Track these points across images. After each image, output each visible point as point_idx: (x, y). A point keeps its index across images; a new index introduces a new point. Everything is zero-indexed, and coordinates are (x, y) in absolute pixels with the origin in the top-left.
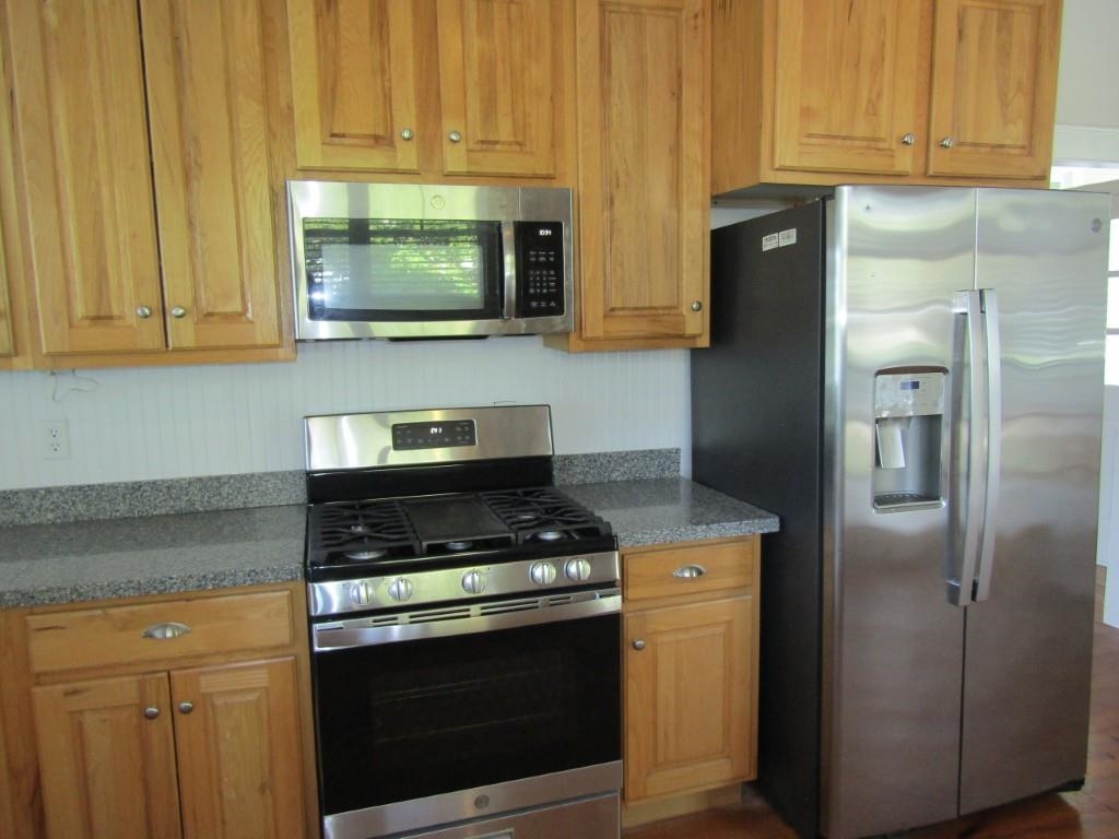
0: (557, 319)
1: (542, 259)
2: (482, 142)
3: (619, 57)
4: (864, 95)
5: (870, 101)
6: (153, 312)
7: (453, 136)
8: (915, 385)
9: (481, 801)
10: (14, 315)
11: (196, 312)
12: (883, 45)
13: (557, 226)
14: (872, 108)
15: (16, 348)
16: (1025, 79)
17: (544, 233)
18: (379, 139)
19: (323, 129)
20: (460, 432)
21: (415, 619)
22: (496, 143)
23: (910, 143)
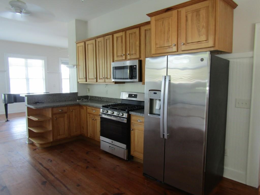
0: (136, 79)
1: (134, 71)
2: (131, 54)
4: (166, 38)
5: (167, 39)
6: (104, 78)
7: (127, 54)
8: (156, 93)
9: (112, 142)
10: (97, 78)
11: (107, 78)
12: (169, 28)
13: (136, 66)
14: (168, 40)
15: (97, 82)
16: (205, 25)
17: (135, 67)
18: (122, 56)
19: (117, 55)
20: (135, 96)
21: (107, 116)
22: (133, 54)
23: (174, 46)
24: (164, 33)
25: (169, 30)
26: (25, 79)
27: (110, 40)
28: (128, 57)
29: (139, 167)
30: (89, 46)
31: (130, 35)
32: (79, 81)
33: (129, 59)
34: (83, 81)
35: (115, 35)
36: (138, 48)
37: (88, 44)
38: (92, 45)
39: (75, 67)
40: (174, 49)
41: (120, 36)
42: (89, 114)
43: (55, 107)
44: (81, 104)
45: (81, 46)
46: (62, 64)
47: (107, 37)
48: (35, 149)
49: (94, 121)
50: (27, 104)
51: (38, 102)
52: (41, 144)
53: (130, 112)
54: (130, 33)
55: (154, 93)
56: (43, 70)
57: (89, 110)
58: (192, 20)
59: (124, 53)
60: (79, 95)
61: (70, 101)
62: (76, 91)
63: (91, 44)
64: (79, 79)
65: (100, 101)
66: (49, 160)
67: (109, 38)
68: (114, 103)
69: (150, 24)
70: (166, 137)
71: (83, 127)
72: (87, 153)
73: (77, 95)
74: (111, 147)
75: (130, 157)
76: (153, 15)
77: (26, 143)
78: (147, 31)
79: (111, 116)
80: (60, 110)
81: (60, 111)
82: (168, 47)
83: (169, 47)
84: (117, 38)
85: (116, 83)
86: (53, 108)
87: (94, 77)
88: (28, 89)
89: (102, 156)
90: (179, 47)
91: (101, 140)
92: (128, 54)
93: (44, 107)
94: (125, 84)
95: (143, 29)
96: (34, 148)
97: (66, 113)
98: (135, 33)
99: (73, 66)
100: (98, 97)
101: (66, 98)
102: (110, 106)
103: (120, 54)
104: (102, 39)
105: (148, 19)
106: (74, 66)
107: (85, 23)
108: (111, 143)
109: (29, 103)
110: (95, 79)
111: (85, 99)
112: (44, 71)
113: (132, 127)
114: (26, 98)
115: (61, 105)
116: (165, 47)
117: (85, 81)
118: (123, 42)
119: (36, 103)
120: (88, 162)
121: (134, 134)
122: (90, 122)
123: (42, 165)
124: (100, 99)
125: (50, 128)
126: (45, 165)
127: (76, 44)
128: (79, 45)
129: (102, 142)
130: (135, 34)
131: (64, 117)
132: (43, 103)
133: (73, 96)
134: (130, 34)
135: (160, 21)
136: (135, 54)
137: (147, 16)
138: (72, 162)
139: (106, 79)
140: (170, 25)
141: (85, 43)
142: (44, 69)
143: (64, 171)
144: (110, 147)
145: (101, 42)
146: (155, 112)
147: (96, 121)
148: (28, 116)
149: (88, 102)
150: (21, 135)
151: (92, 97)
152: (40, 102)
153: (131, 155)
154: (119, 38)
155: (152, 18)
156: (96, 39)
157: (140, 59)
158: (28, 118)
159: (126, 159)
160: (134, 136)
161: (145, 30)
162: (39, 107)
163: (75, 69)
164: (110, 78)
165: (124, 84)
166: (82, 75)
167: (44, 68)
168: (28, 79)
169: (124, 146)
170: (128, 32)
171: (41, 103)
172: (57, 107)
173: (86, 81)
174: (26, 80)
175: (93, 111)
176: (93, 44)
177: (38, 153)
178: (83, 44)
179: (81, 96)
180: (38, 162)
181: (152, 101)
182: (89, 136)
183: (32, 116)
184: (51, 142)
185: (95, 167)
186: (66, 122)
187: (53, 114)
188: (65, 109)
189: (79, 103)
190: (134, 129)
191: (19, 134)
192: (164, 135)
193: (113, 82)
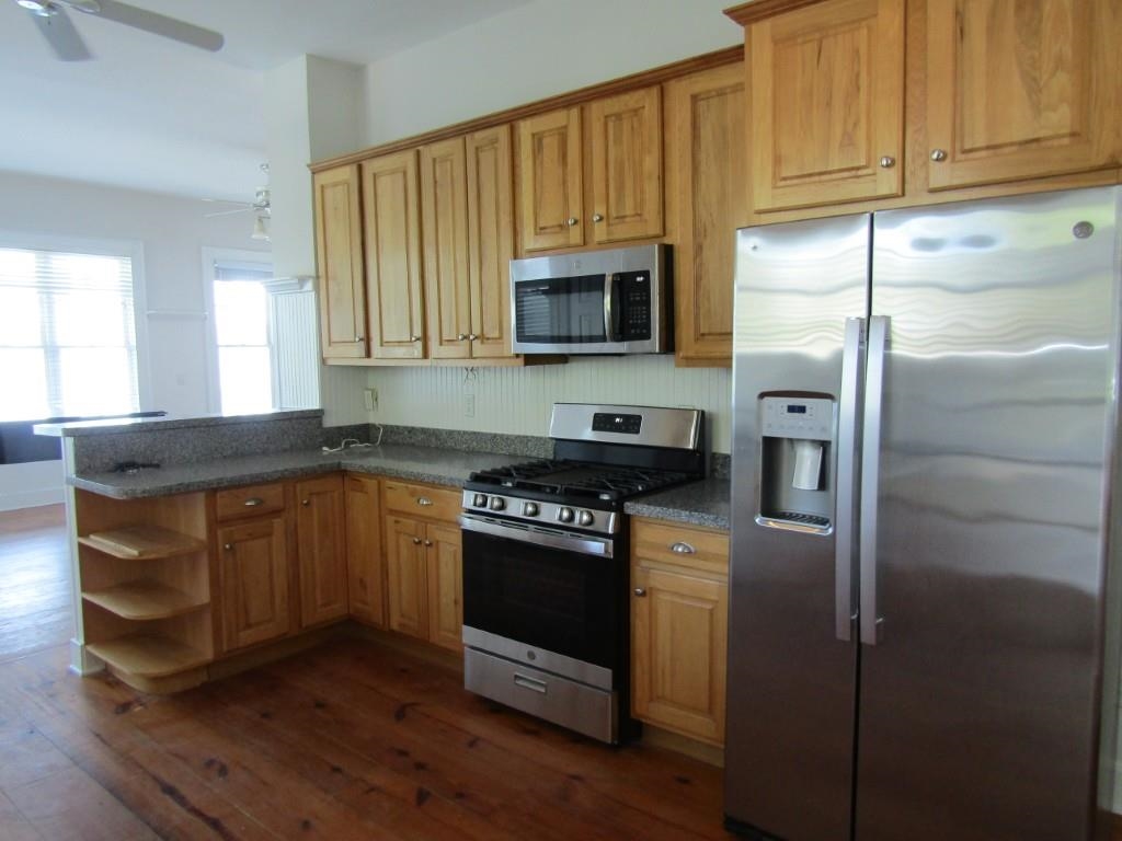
0: (647, 342)
1: (638, 298)
2: (617, 218)
3: (706, 133)
4: (838, 130)
5: (845, 133)
6: (465, 338)
7: (596, 218)
8: (802, 409)
9: (531, 655)
10: (425, 338)
11: (482, 338)
12: (858, 75)
13: (646, 274)
14: (848, 140)
15: (426, 355)
16: (1068, 51)
17: (640, 279)
18: (563, 227)
19: (536, 226)
20: (631, 423)
21: (503, 524)
22: (624, 217)
23: (888, 166)
24: (829, 104)
25: (858, 89)
26: (42, 351)
27: (496, 155)
28: (600, 232)
29: (686, 781)
30: (384, 182)
31: (611, 125)
32: (328, 352)
33: (600, 243)
34: (353, 355)
35: (526, 128)
36: (651, 190)
37: (375, 176)
38: (400, 175)
39: (309, 286)
40: (888, 182)
41: (550, 130)
42: (393, 518)
43: (226, 488)
44: (349, 469)
45: (335, 185)
46: (217, 277)
47: (479, 135)
48: (124, 707)
49: (421, 549)
50: (74, 476)
51: (133, 465)
52: (155, 680)
53: (627, 504)
54: (608, 111)
55: (792, 409)
56: (124, 304)
57: (397, 496)
58: (992, 30)
59: (576, 212)
60: (330, 422)
61: (285, 450)
62: (313, 403)
63: (393, 172)
64: (330, 343)
65: (437, 448)
66: (210, 763)
67: (495, 141)
68: (525, 462)
69: (743, 59)
70: (868, 635)
71: (361, 581)
72: (400, 714)
73: (320, 424)
74: (521, 678)
75: (630, 732)
76: (759, 12)
77: (71, 673)
78: (702, 105)
79: (526, 528)
80: (249, 501)
81: (248, 504)
82: (846, 174)
83: (853, 173)
84: (538, 139)
85: (531, 360)
86: (212, 491)
87: (411, 335)
88: (55, 394)
89: (476, 726)
90: (912, 173)
91: (464, 645)
92: (601, 219)
93: (170, 488)
94: (567, 365)
95: (680, 91)
96: (119, 696)
97: (276, 512)
98: (636, 112)
99: (296, 281)
100: (424, 431)
101: (268, 438)
102: (506, 473)
103: (550, 217)
104: (452, 146)
105: (733, 35)
106: (302, 280)
107: (355, 73)
108: (526, 660)
109: (82, 471)
110: (419, 345)
111: (361, 443)
112: (132, 308)
113: (639, 581)
114: (68, 447)
115: (251, 476)
116: (830, 172)
117: (363, 354)
118: (569, 160)
119: (122, 468)
120: (420, 766)
121: (652, 612)
122: (401, 553)
123: (182, 800)
124: (433, 440)
125: (201, 593)
126: (194, 799)
127: (313, 173)
128: (324, 178)
129: (470, 658)
130: (635, 119)
131: (270, 535)
132: (157, 466)
133: (299, 429)
134: (606, 117)
135: (805, 42)
136: (638, 218)
137: (727, 18)
138: (336, 770)
139: (476, 344)
140: (864, 59)
141: (360, 168)
142: (131, 301)
143: (306, 825)
144: (520, 682)
145: (449, 163)
146: (788, 504)
147: (431, 551)
148: (82, 532)
149: (375, 455)
150: (39, 627)
151: (391, 430)
152: (140, 460)
153: (633, 715)
154: (546, 141)
155: (754, 27)
156: (420, 148)
157: (667, 241)
158: (82, 547)
159: (613, 739)
160: (652, 627)
161: (695, 98)
162: (144, 492)
163: (307, 298)
164: (501, 338)
165: (561, 366)
166: (346, 323)
167: (131, 294)
168: (52, 351)
169: (601, 675)
170: (597, 109)
171: (144, 466)
172: (237, 485)
173: (368, 354)
174: (46, 352)
175: (418, 501)
176: (405, 173)
177: (144, 728)
178: (348, 173)
179: (340, 428)
180: (156, 779)
181: (772, 449)
182: (395, 626)
183: (102, 536)
184: (208, 666)
185: (460, 795)
186: (280, 560)
187: (214, 523)
188: (273, 495)
189: (339, 464)
190: (651, 589)
191: (28, 623)
192: (856, 626)
193: (517, 356)
